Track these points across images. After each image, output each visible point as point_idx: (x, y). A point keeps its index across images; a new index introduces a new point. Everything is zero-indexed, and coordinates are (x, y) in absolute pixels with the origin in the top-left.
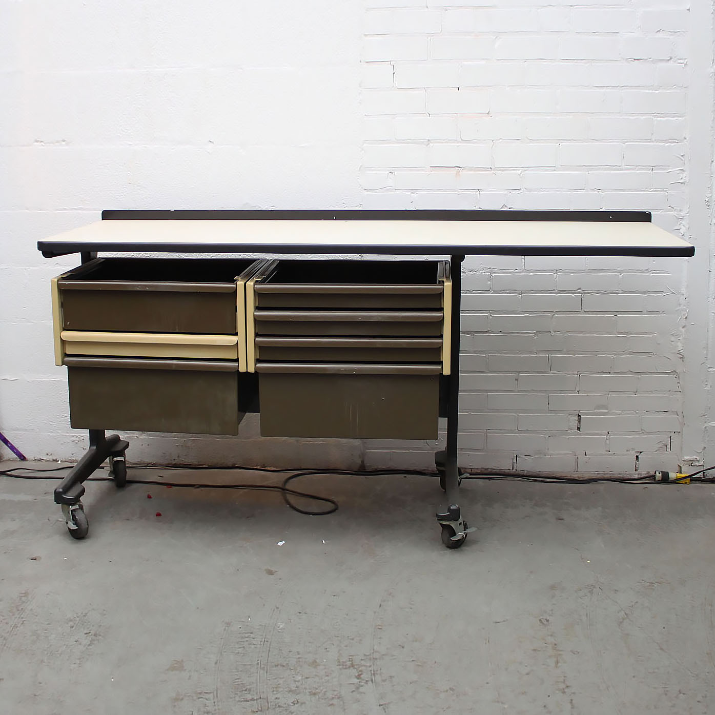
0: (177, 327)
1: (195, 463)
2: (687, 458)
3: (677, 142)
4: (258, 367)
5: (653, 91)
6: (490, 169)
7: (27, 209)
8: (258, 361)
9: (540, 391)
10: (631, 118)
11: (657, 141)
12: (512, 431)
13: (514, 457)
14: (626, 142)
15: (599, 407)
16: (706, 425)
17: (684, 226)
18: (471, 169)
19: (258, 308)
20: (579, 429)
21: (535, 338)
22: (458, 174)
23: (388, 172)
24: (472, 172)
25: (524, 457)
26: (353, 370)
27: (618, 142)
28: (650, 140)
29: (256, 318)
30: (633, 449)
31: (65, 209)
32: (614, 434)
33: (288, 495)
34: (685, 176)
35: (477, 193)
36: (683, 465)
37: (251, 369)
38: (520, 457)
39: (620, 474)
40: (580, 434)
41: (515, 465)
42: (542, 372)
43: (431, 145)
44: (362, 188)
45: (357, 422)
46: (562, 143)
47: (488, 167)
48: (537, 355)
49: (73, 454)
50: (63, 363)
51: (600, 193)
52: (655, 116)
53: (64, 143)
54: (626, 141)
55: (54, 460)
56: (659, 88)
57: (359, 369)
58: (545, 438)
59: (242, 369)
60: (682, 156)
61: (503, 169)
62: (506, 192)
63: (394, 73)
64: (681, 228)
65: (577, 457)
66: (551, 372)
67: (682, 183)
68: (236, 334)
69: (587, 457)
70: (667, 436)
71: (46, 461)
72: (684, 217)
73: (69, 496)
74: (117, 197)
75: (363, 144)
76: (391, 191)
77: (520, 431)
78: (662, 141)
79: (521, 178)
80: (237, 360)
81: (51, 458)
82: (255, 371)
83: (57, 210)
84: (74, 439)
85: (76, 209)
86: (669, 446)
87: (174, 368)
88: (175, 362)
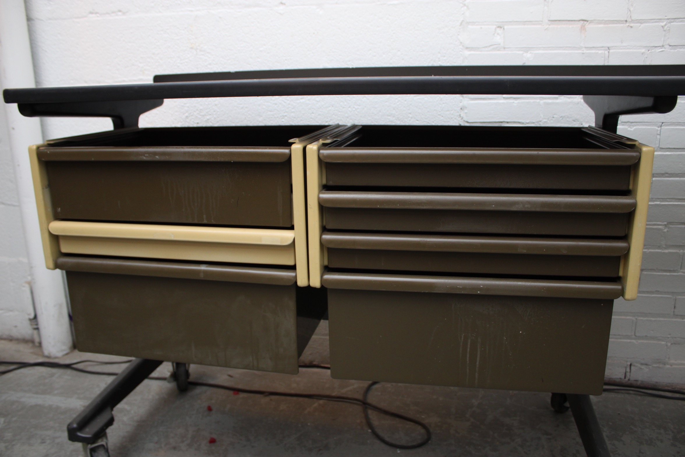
0: (204, 216)
4: (327, 281)
6: (625, 22)
8: (327, 269)
9: (666, 293)
12: (628, 337)
13: (628, 365)
18: (600, 22)
19: (326, 188)
21: (666, 230)
22: (583, 28)
23: (495, 27)
24: (602, 26)
25: (639, 365)
26: (477, 288)
29: (322, 204)
33: (370, 412)
35: (606, 52)
37: (316, 283)
38: (634, 366)
41: (628, 374)
42: (670, 271)
44: (463, 46)
45: (478, 363)
47: (623, 20)
48: (666, 251)
50: (57, 266)
57: (488, 288)
58: (667, 345)
59: (302, 282)
61: (641, 21)
62: (643, 50)
66: (681, 271)
68: (292, 228)
73: (87, 433)
76: (499, 50)
77: (637, 338)
79: (664, 31)
80: (293, 268)
82: (322, 286)
87: (202, 276)
88: (203, 268)
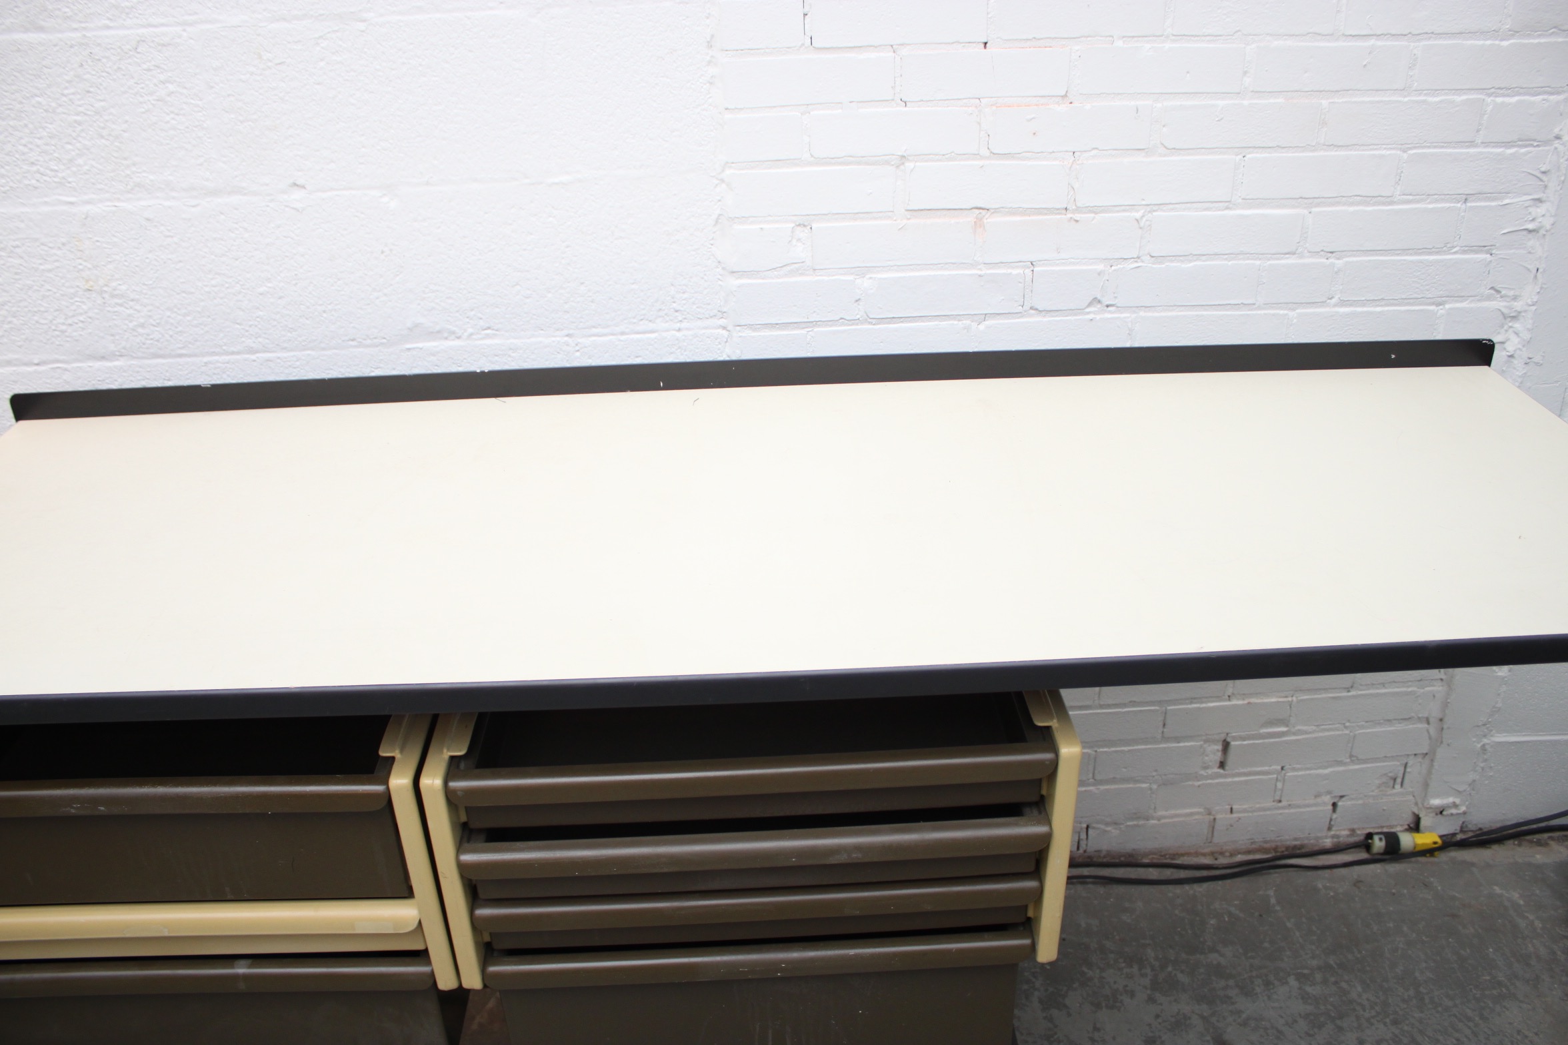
2: (1436, 802)
3: (1538, 146)
4: (495, 977)
5: (1497, 42)
6: (1064, 212)
8: (489, 949)
9: (1148, 703)
10: (1430, 99)
11: (1486, 144)
13: (1081, 829)
14: (1410, 149)
15: (1271, 723)
16: (1485, 741)
17: (1517, 334)
18: (1013, 212)
20: (1222, 765)
22: (978, 224)
23: (793, 225)
24: (1018, 220)
25: (1102, 827)
27: (1394, 149)
28: (1472, 144)
29: (468, 875)
30: (1329, 793)
32: (1294, 769)
34: (1543, 215)
35: (1028, 272)
36: (1426, 815)
37: (473, 982)
38: (1094, 828)
39: (1296, 839)
40: (1225, 776)
41: (1083, 843)
43: (909, 165)
44: (723, 269)
46: (1249, 153)
47: (1059, 207)
51: (1331, 260)
52: (1489, 95)
54: (1409, 146)
56: (1513, 35)
57: (793, 966)
58: (1151, 789)
59: (446, 982)
60: (1544, 173)
61: (1094, 210)
62: (1100, 267)
63: (805, 15)
64: (1508, 340)
65: (1212, 817)
67: (1530, 231)
69: (1234, 815)
70: (1399, 763)
72: (1520, 312)
74: (63, 327)
75: (723, 171)
76: (802, 274)
77: (1099, 782)
78: (1498, 144)
79: (1141, 227)
80: (423, 955)
82: (486, 987)
86: (1399, 780)
87: (242, 987)
88: (242, 970)
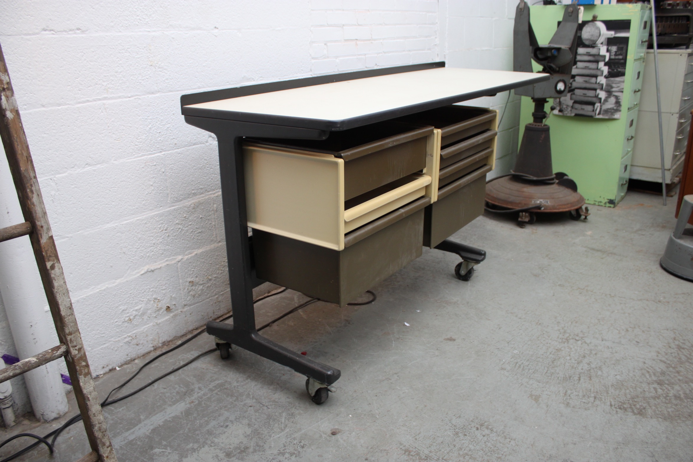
1: (226, 312)
6: (370, 40)
7: (43, 106)
10: (420, 13)
18: (362, 40)
22: (356, 44)
24: (363, 42)
28: (426, 24)
31: (88, 101)
35: (365, 57)
43: (344, 27)
44: (311, 57)
46: (397, 25)
49: (127, 355)
53: (78, 32)
55: (110, 370)
59: (433, 200)
62: (376, 55)
71: (104, 374)
74: (141, 81)
76: (326, 59)
81: (107, 369)
83: (79, 103)
84: (127, 340)
85: (100, 100)
